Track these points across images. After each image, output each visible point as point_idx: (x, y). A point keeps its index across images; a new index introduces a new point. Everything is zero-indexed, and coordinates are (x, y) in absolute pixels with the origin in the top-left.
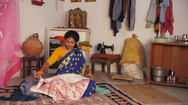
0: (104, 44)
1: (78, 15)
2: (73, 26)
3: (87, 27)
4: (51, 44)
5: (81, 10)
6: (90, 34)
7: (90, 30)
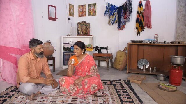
0: (101, 46)
1: (84, 25)
2: (81, 34)
3: (91, 34)
4: (64, 48)
5: (86, 22)
6: (92, 39)
7: (93, 36)
